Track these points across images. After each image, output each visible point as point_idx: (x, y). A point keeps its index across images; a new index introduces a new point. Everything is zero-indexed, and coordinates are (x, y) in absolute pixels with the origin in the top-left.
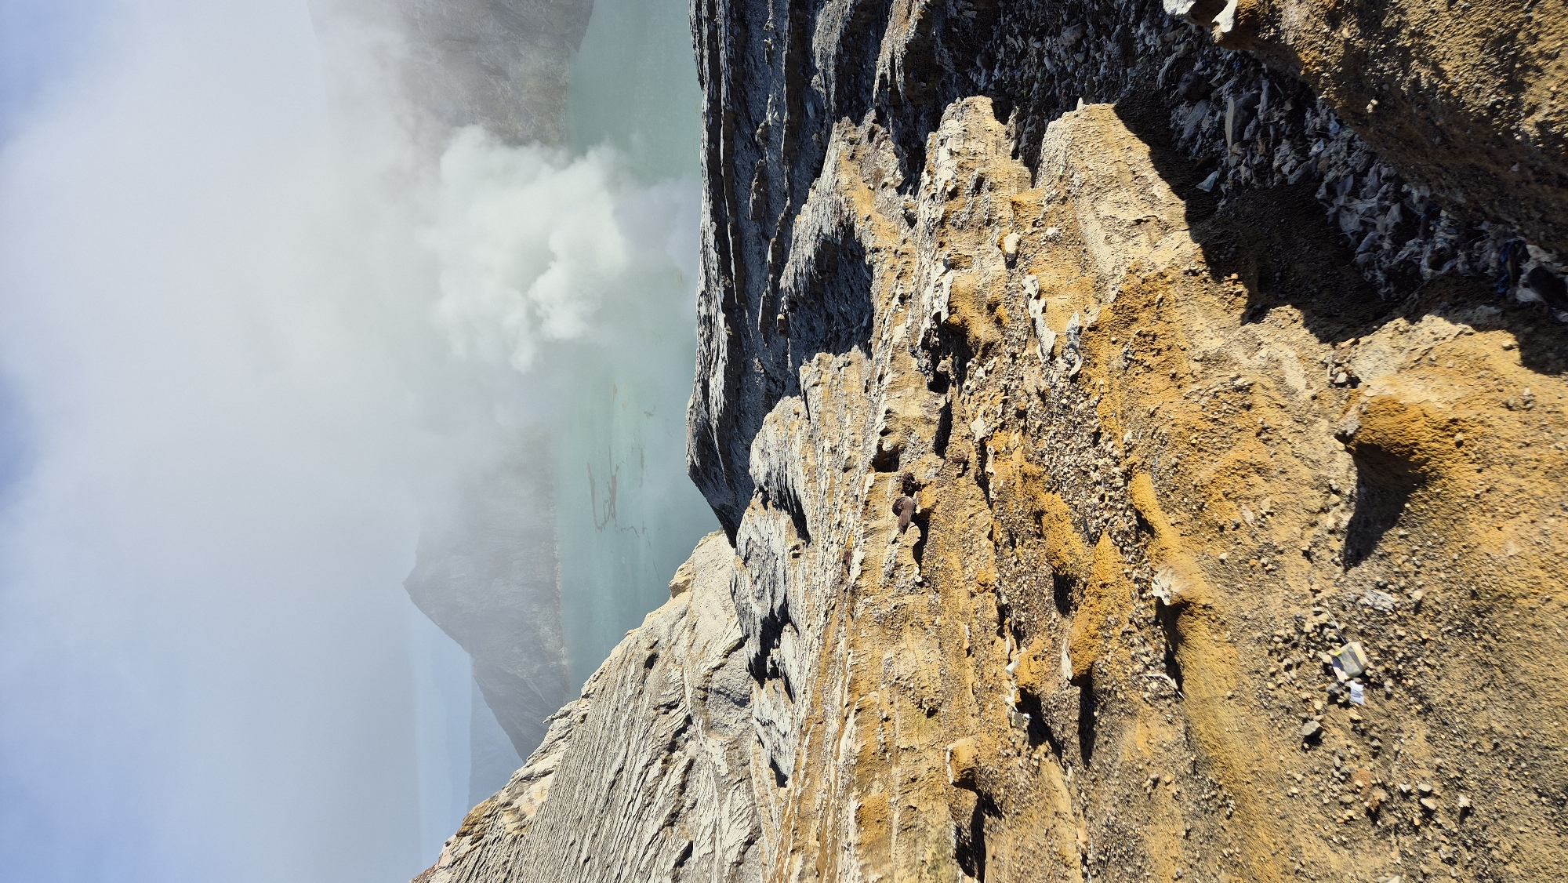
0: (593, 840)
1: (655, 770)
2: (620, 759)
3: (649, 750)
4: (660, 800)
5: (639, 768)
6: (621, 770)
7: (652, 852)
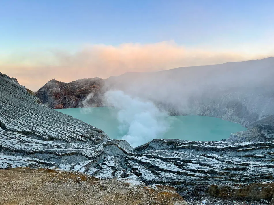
0: (54, 120)
1: (79, 133)
2: (75, 125)
3: (83, 132)
4: (75, 135)
5: (77, 130)
6: (73, 126)
7: (63, 134)
